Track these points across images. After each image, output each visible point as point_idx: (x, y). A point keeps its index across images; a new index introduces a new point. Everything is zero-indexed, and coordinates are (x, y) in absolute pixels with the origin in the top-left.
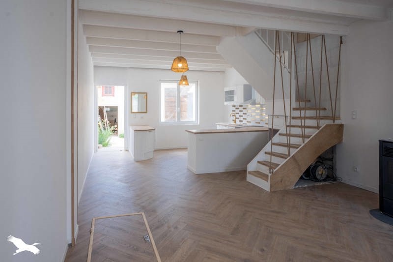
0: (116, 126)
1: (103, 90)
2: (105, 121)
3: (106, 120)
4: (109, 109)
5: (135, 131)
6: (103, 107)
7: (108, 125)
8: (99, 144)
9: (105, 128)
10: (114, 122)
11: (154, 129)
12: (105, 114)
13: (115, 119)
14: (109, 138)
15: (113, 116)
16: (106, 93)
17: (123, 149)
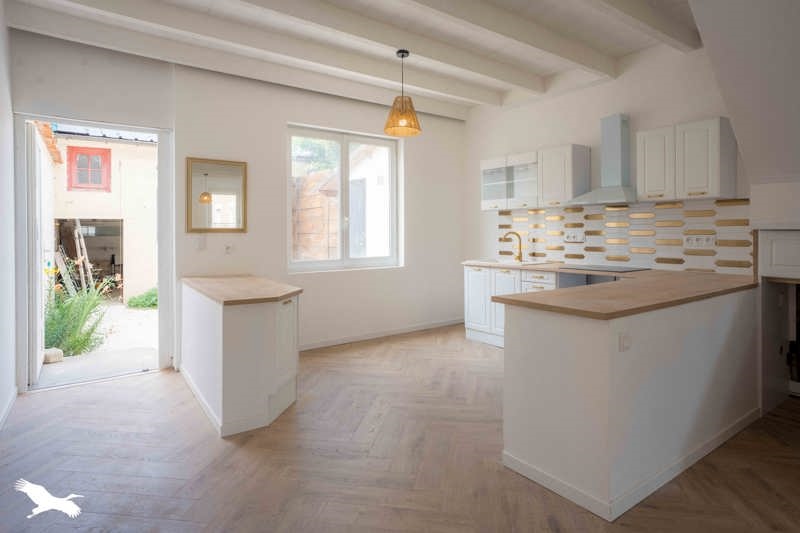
0: (118, 277)
1: (70, 172)
2: (79, 262)
3: (82, 257)
4: (92, 231)
5: (227, 303)
6: (74, 221)
7: (90, 274)
8: (48, 345)
9: (78, 284)
10: (108, 264)
11: (301, 291)
12: (80, 243)
13: (113, 256)
14: (94, 317)
15: (105, 249)
16: (81, 181)
17: (153, 360)
